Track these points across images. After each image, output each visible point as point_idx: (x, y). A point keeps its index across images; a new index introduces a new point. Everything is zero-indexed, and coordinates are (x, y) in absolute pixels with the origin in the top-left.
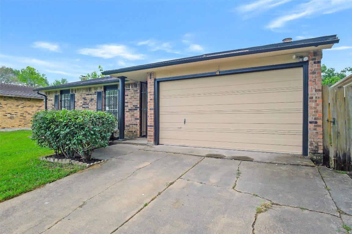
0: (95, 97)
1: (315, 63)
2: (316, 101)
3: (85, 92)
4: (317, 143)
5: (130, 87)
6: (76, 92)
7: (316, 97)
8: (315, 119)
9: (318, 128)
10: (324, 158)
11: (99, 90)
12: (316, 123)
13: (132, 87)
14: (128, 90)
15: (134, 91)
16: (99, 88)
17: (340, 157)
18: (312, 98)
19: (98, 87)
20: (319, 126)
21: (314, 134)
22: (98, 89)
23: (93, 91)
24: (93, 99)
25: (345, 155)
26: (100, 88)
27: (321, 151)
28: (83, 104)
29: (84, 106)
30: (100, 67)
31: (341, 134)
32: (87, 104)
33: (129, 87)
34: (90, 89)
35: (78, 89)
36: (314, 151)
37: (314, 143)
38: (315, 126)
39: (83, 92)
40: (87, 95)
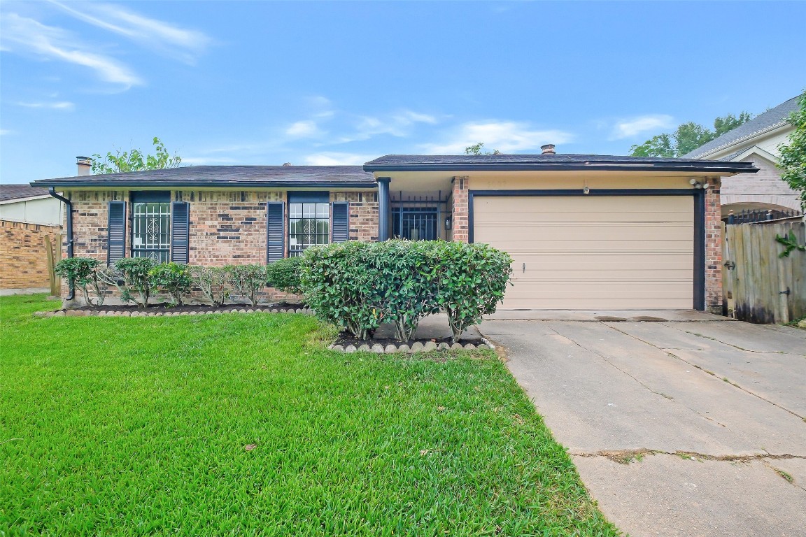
0: (262, 214)
1: (714, 192)
2: (715, 241)
3: (228, 202)
4: (716, 293)
5: (364, 199)
6: (192, 199)
7: (715, 236)
8: (715, 263)
9: (717, 275)
10: (723, 309)
11: (273, 200)
12: (715, 268)
13: (367, 200)
14: (358, 205)
15: (374, 208)
16: (272, 195)
17: (740, 309)
18: (711, 236)
19: (270, 193)
20: (718, 272)
21: (714, 282)
22: (269, 198)
23: (253, 201)
24: (255, 219)
25: (745, 305)
26: (277, 195)
27: (720, 303)
28: (218, 230)
29: (222, 234)
30: (156, 141)
31: (740, 280)
32: (233, 231)
33: (361, 200)
34: (243, 196)
35: (200, 193)
36: (714, 303)
37: (713, 293)
38: (715, 272)
39: (219, 202)
40: (232, 208)
